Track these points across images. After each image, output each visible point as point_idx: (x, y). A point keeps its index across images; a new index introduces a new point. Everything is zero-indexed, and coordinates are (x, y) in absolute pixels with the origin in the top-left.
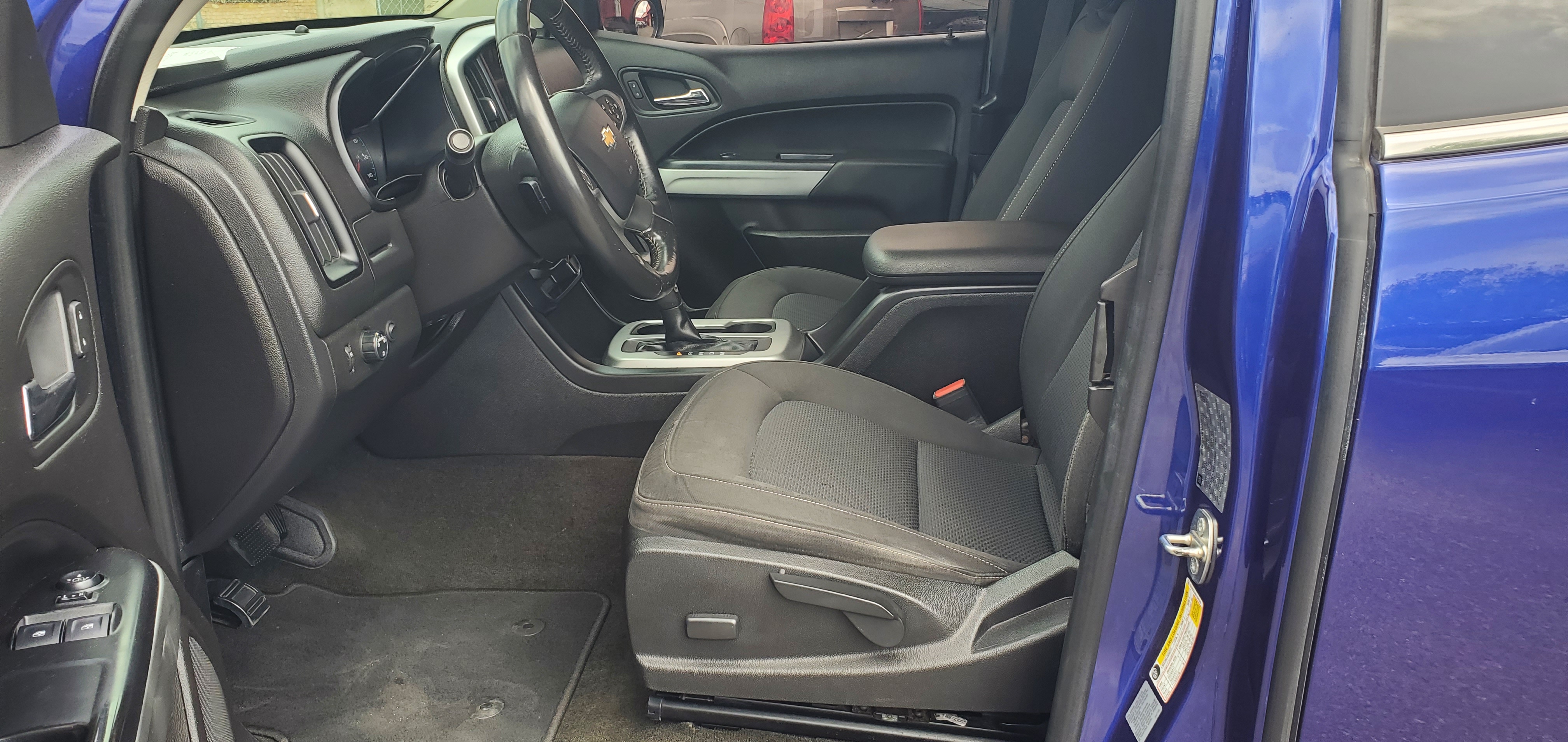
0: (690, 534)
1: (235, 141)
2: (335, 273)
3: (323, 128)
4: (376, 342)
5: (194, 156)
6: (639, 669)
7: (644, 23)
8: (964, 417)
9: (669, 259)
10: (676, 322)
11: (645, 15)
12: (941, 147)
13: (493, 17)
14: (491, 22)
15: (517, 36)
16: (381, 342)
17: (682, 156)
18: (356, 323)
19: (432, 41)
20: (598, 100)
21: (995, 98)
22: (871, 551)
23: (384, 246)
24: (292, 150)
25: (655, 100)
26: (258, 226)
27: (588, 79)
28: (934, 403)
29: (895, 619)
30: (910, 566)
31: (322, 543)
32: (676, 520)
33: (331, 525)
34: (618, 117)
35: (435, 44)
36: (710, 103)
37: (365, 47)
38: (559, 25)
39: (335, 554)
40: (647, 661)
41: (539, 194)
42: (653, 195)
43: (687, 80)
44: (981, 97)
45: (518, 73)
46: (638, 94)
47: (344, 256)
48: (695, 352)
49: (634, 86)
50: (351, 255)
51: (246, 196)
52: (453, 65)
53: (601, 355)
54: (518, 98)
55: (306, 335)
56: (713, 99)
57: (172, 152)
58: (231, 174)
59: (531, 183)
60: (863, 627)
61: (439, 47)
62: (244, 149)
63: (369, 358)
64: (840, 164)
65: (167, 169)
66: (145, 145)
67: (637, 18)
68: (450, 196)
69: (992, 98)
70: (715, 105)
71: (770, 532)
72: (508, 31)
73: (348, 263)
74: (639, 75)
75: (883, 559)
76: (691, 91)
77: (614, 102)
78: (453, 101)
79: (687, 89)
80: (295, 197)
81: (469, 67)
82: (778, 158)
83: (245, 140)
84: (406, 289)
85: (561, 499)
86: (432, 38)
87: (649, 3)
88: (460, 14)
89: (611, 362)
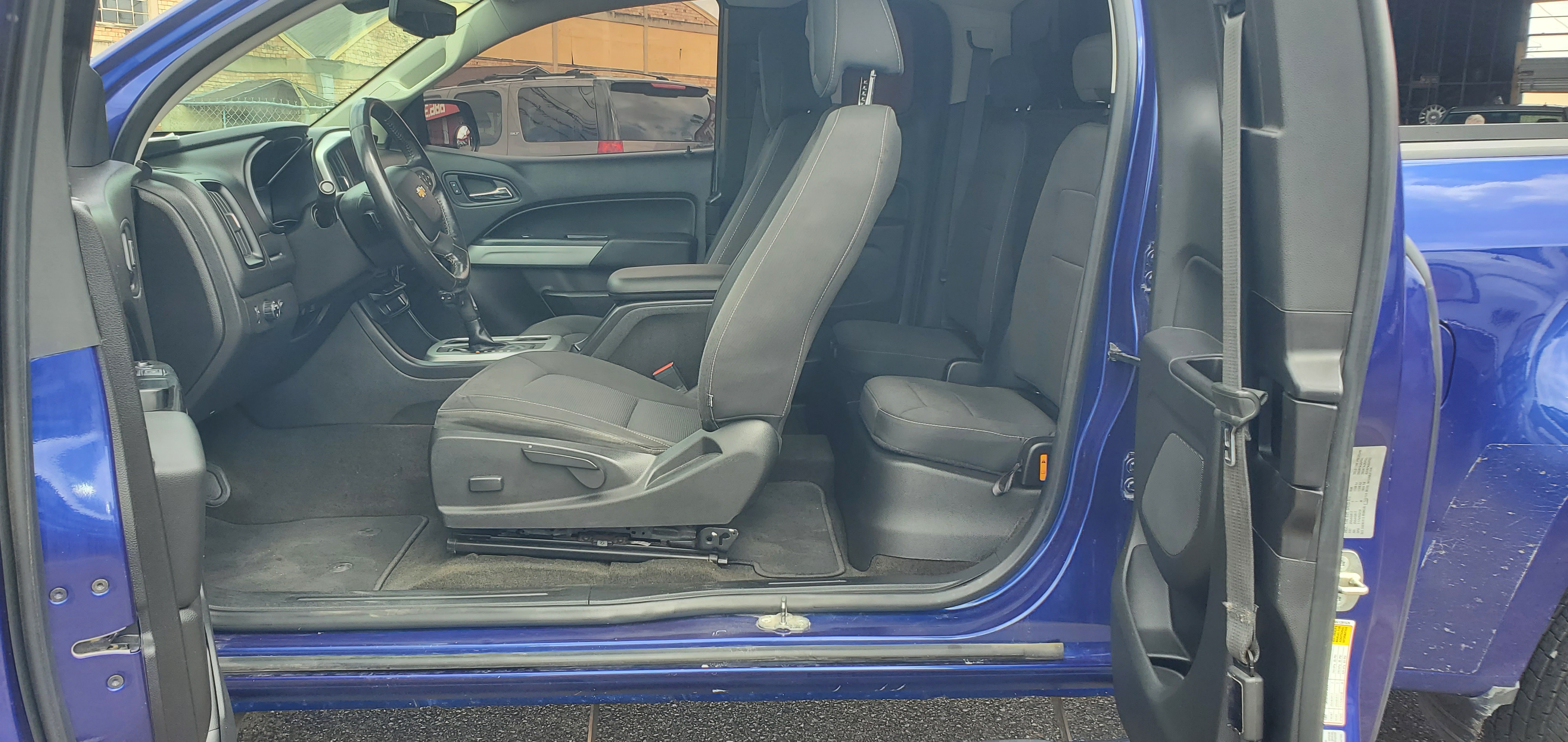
0: (472, 428)
1: (193, 182)
2: (251, 262)
3: (241, 180)
4: (273, 307)
5: (169, 189)
6: (440, 515)
7: (464, 143)
8: (674, 386)
9: (464, 270)
10: (475, 330)
11: (465, 137)
12: (686, 230)
13: (348, 127)
14: (347, 129)
15: (363, 126)
16: (276, 308)
17: (490, 236)
18: (260, 295)
19: (307, 136)
20: (416, 172)
21: (720, 195)
22: (586, 433)
23: (277, 254)
24: (224, 191)
25: (471, 195)
26: (207, 229)
27: (410, 161)
28: (653, 378)
29: (598, 469)
30: (610, 442)
31: (220, 490)
32: (463, 419)
33: (227, 477)
34: (430, 184)
35: (309, 138)
36: (513, 197)
37: (268, 134)
38: (390, 124)
39: (229, 497)
40: (444, 509)
41: (375, 220)
42: (454, 234)
43: (494, 181)
44: (712, 194)
45: (363, 147)
46: (457, 191)
47: (254, 254)
48: (489, 351)
49: (454, 185)
50: (258, 254)
51: (200, 212)
52: (320, 154)
53: (423, 356)
54: (364, 163)
55: (233, 293)
56: (515, 195)
57: (155, 187)
58: (191, 199)
59: (370, 214)
60: (579, 475)
61: (311, 140)
62: (197, 185)
63: (269, 318)
64: (611, 241)
65: (153, 196)
66: (139, 182)
67: (460, 139)
68: (319, 226)
69: (718, 194)
70: (516, 199)
71: (522, 423)
72: (357, 123)
73: (257, 258)
74: (458, 178)
75: (593, 439)
76: (498, 189)
77: (427, 175)
78: (320, 176)
79: (495, 187)
80: (227, 216)
81: (330, 156)
82: (566, 238)
83: (198, 182)
84: (290, 284)
85: (393, 454)
86: (307, 134)
87: (469, 129)
88: (326, 125)
89: (429, 358)
